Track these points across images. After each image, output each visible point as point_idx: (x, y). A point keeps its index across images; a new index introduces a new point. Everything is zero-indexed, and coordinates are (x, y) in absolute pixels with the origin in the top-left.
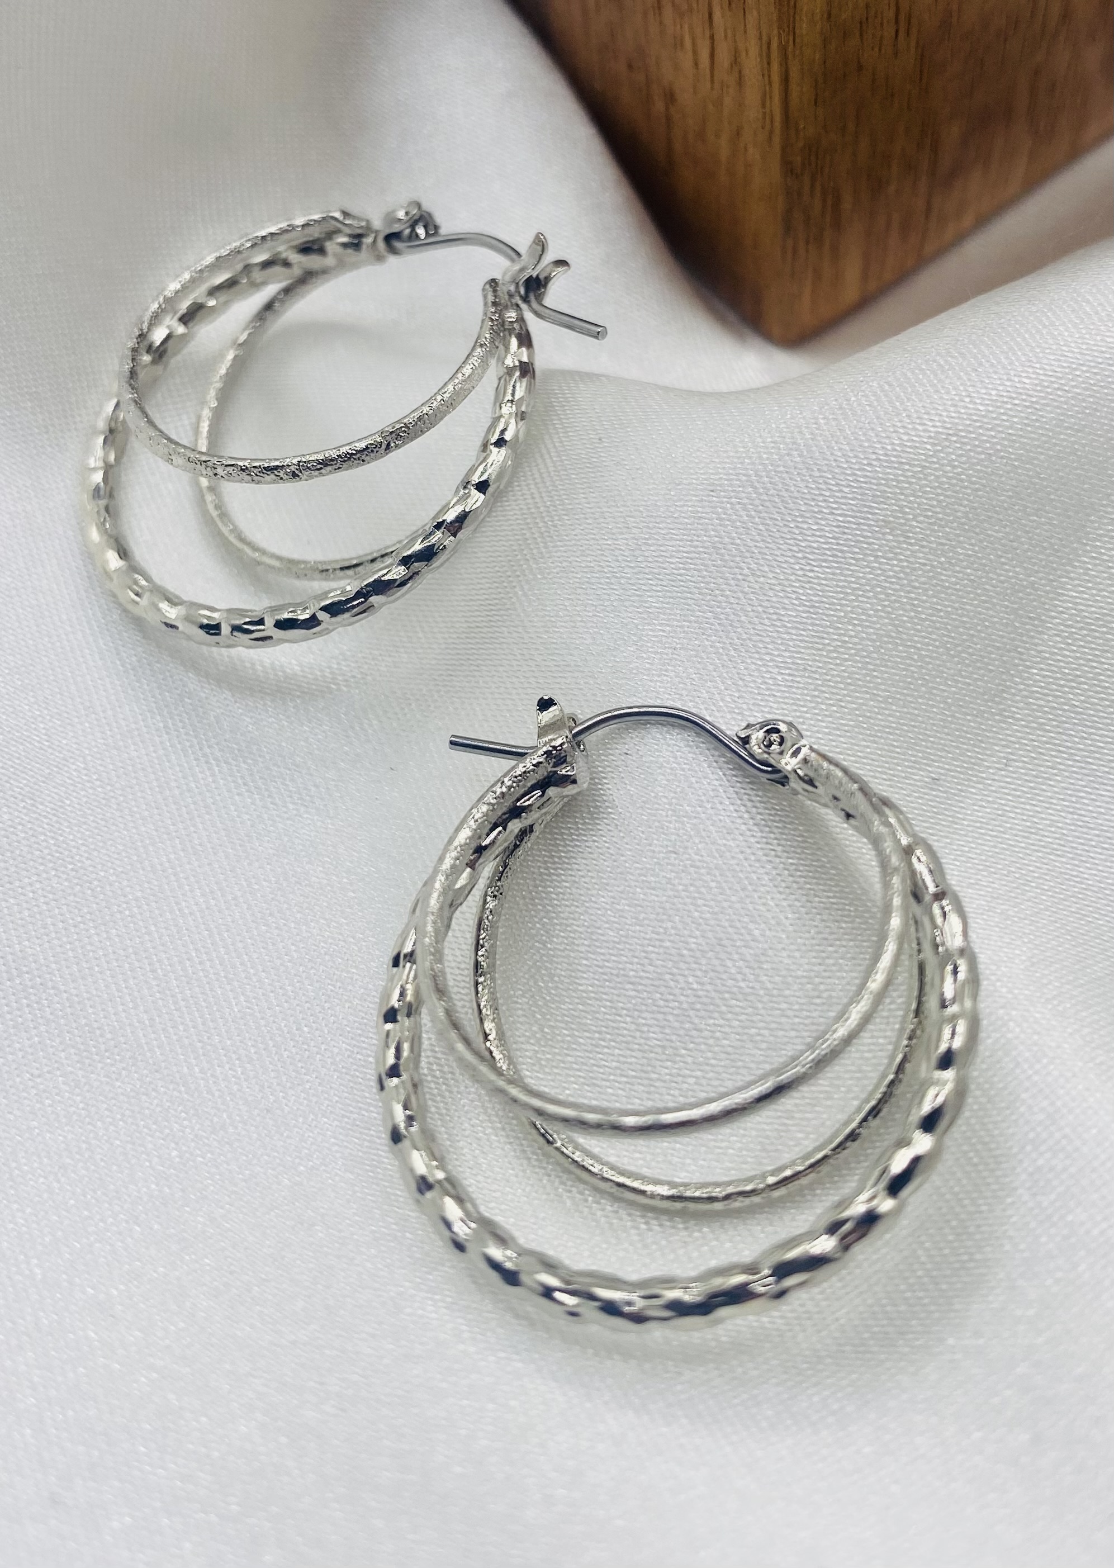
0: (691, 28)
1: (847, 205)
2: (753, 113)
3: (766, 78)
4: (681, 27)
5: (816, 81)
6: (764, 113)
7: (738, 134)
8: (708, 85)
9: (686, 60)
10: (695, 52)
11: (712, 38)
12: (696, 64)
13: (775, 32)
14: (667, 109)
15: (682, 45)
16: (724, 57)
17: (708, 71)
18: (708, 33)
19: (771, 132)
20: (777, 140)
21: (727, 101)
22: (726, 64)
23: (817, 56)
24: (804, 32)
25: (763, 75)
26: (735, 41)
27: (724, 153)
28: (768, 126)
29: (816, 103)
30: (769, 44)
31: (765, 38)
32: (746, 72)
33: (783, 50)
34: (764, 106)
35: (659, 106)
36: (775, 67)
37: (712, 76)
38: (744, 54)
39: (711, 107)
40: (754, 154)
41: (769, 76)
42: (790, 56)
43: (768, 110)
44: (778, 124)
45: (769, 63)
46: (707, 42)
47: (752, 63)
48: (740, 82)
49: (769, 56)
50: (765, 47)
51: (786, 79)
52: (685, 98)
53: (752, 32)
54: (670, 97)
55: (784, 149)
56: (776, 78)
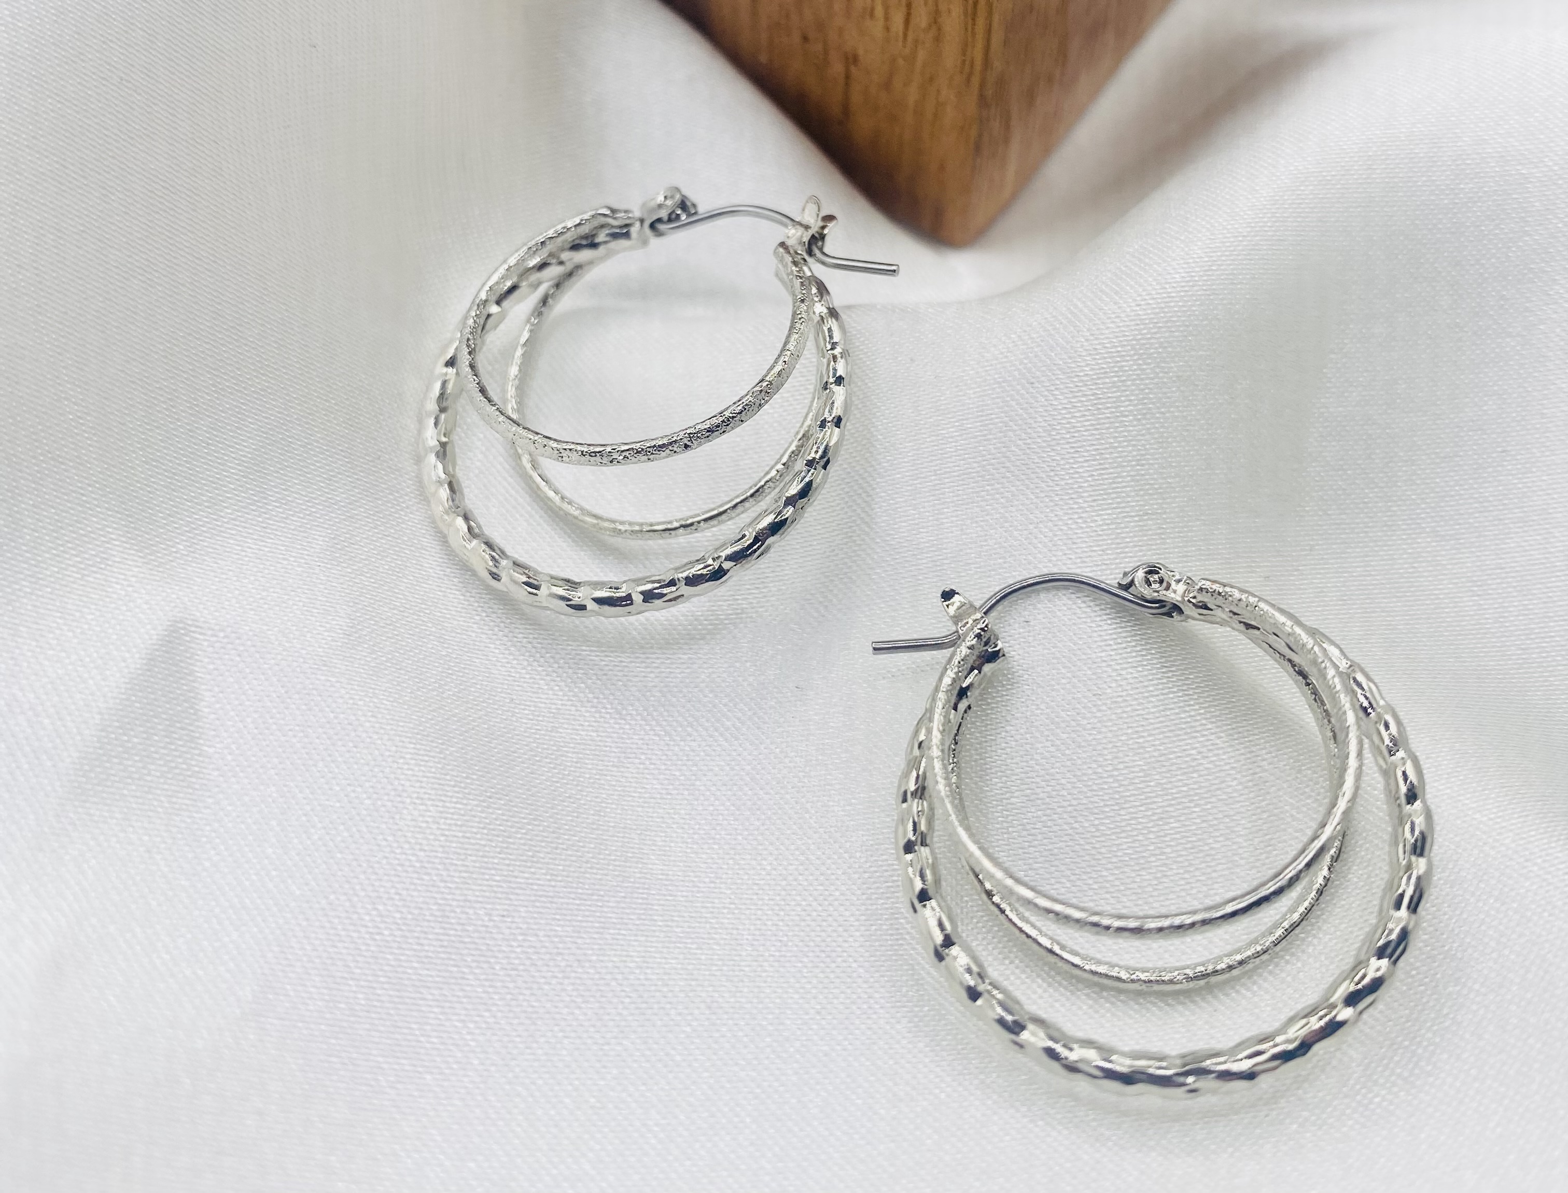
3: (970, 29)
6: (964, 61)
10: (887, 18)
12: (887, 29)
17: (901, 34)
21: (922, 55)
25: (966, 29)
28: (967, 69)
34: (964, 54)
35: (837, 68)
36: (981, 22)
37: (905, 35)
39: (901, 62)
41: (973, 29)
45: (973, 19)
46: (904, 9)
48: (938, 39)
54: (852, 59)
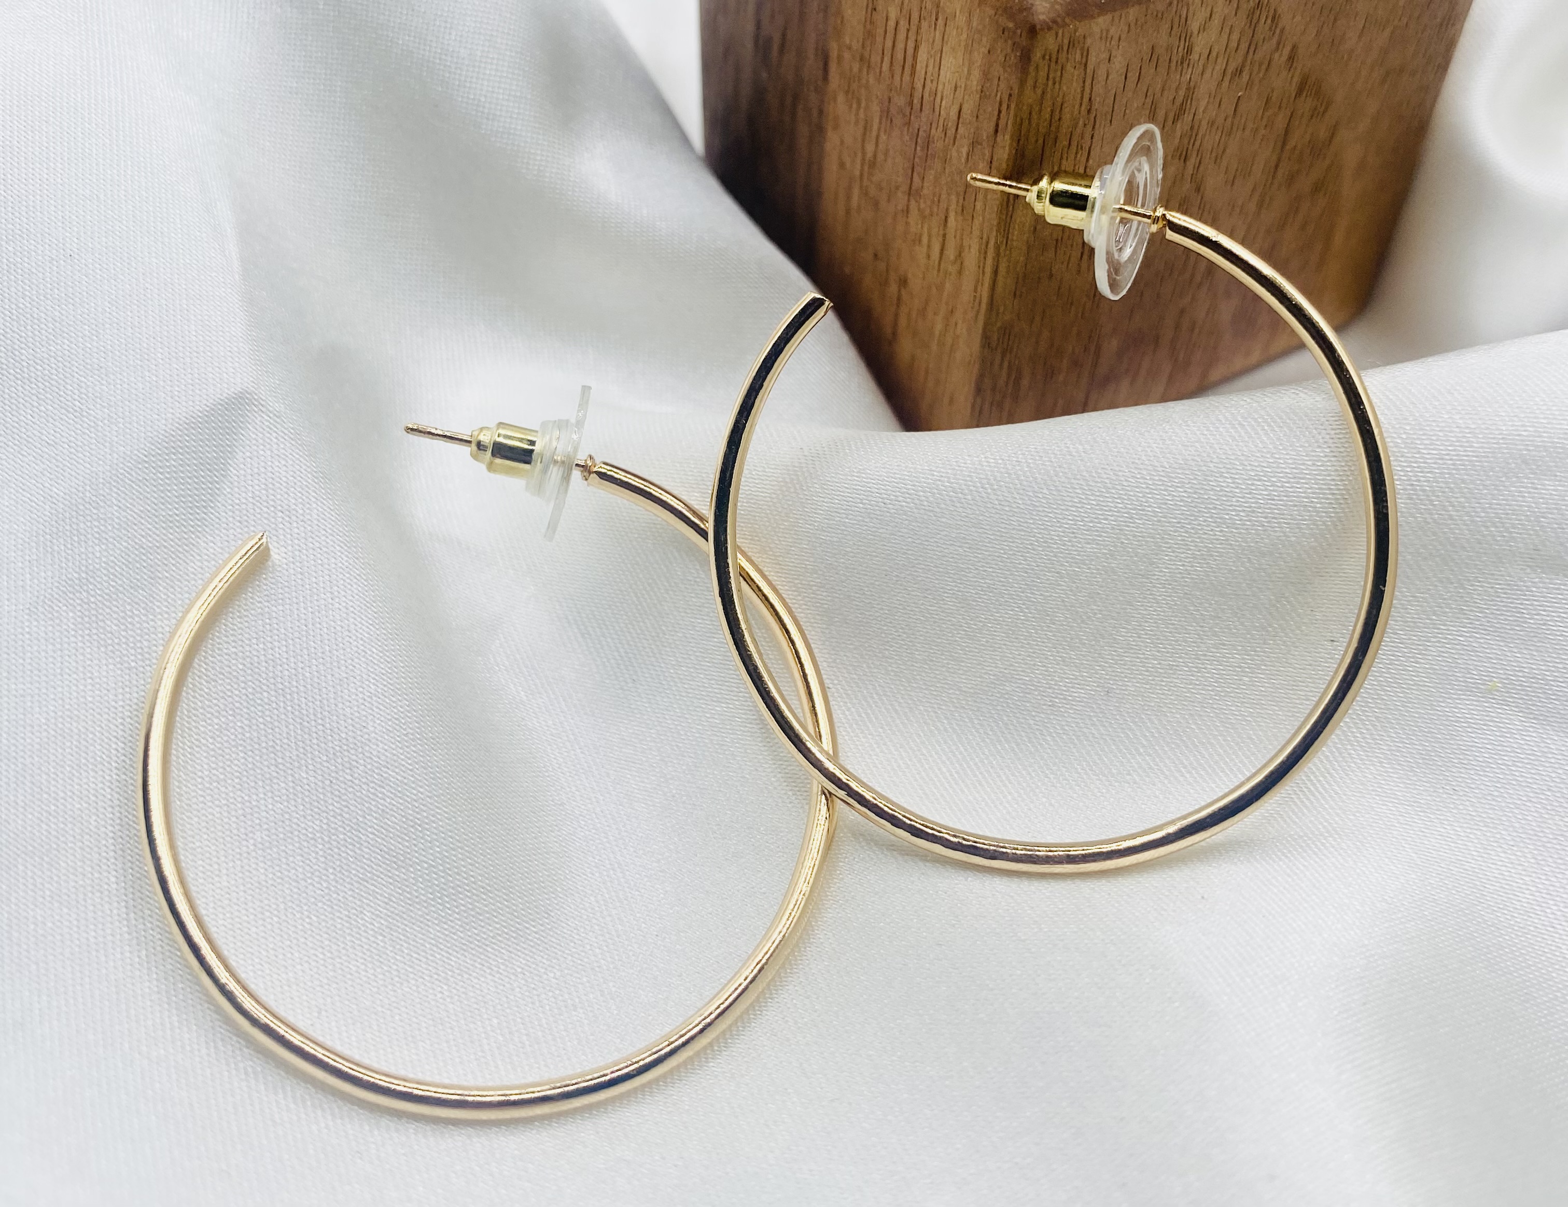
0: (929, 229)
1: (1025, 382)
2: (966, 296)
4: (922, 227)
5: (1018, 278)
7: (952, 311)
8: (935, 272)
9: (921, 251)
11: (944, 235)
13: (994, 233)
14: (899, 291)
15: (920, 241)
16: (951, 253)
18: (942, 232)
19: (978, 312)
20: (981, 318)
22: (952, 257)
23: (1022, 258)
24: (1015, 238)
26: (962, 239)
27: (939, 327)
29: (1015, 294)
30: (987, 243)
31: (985, 237)
32: (967, 263)
33: (997, 248)
38: (967, 250)
40: (962, 329)
42: (1002, 254)
43: (978, 295)
44: (984, 306)
47: (971, 258)
49: (986, 253)
50: (983, 247)
51: (996, 272)
52: (916, 283)
53: (976, 233)
55: (986, 325)
56: (989, 270)
